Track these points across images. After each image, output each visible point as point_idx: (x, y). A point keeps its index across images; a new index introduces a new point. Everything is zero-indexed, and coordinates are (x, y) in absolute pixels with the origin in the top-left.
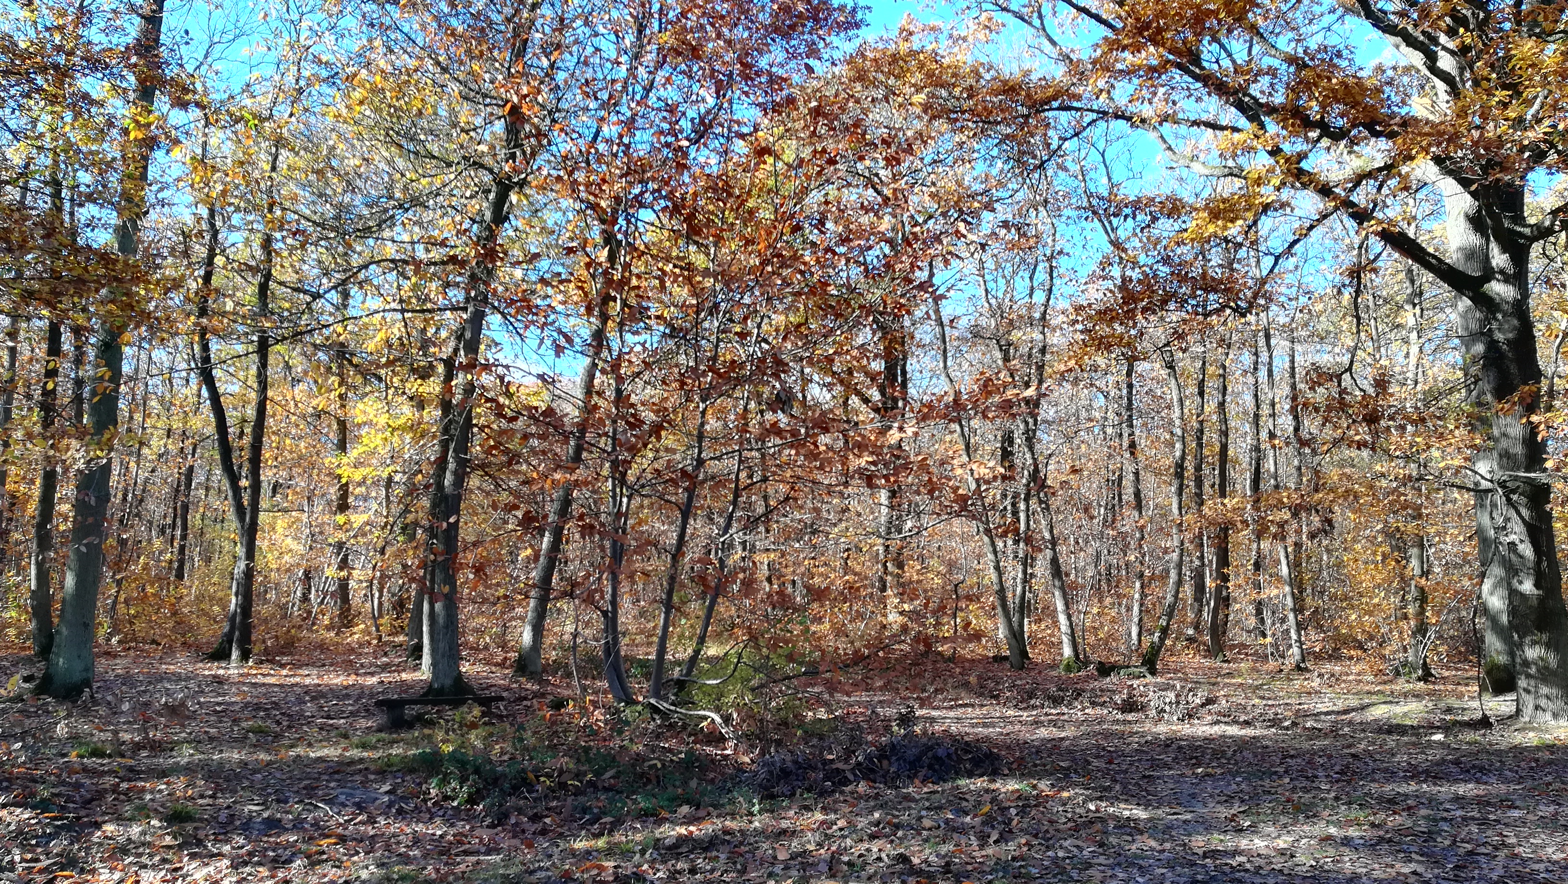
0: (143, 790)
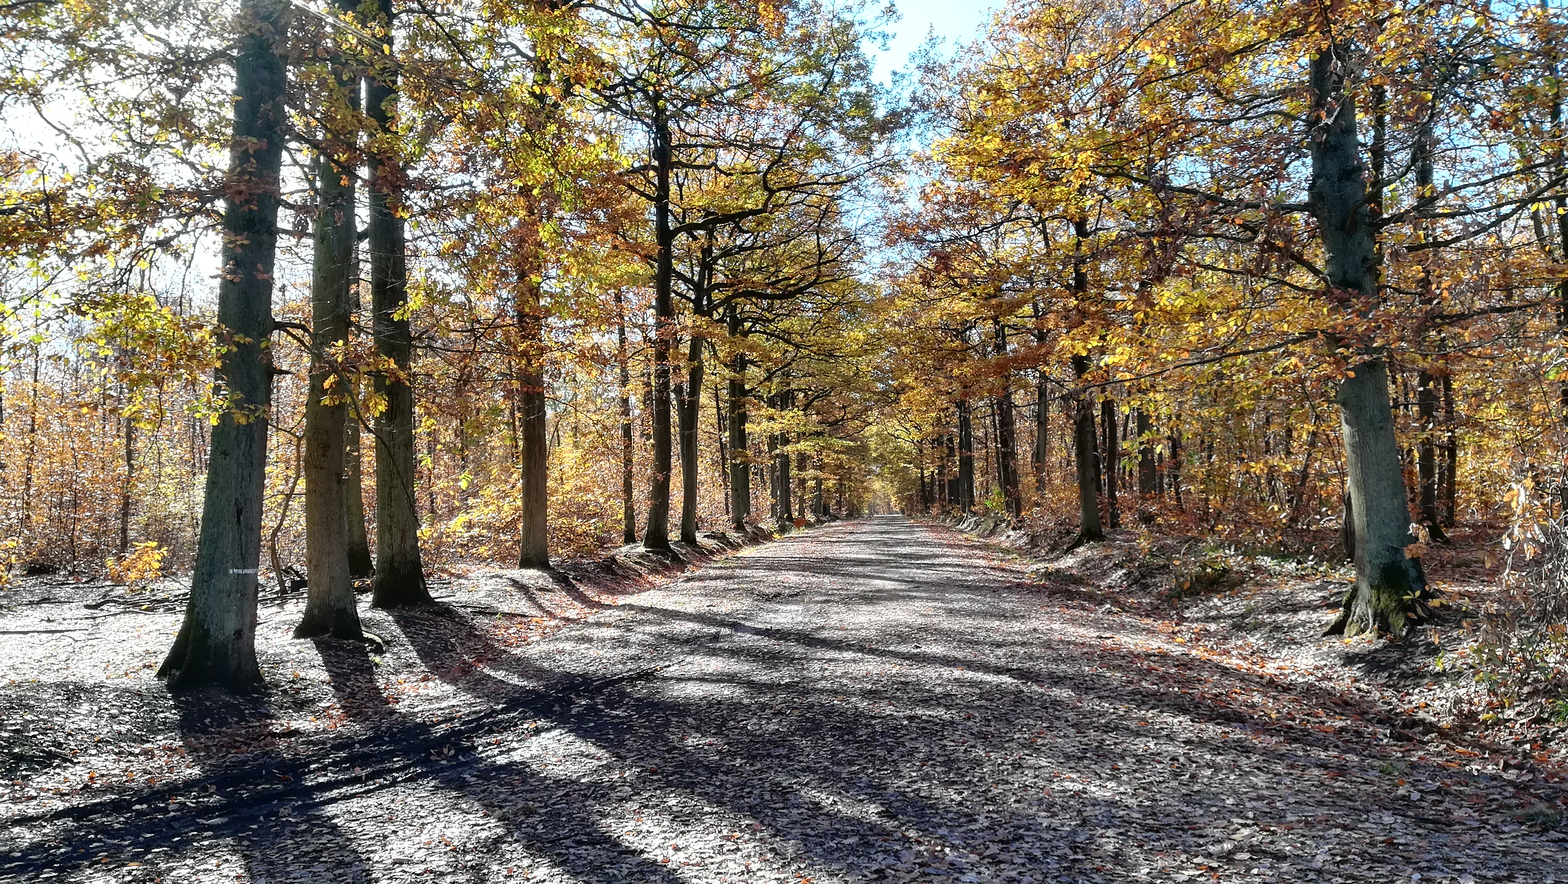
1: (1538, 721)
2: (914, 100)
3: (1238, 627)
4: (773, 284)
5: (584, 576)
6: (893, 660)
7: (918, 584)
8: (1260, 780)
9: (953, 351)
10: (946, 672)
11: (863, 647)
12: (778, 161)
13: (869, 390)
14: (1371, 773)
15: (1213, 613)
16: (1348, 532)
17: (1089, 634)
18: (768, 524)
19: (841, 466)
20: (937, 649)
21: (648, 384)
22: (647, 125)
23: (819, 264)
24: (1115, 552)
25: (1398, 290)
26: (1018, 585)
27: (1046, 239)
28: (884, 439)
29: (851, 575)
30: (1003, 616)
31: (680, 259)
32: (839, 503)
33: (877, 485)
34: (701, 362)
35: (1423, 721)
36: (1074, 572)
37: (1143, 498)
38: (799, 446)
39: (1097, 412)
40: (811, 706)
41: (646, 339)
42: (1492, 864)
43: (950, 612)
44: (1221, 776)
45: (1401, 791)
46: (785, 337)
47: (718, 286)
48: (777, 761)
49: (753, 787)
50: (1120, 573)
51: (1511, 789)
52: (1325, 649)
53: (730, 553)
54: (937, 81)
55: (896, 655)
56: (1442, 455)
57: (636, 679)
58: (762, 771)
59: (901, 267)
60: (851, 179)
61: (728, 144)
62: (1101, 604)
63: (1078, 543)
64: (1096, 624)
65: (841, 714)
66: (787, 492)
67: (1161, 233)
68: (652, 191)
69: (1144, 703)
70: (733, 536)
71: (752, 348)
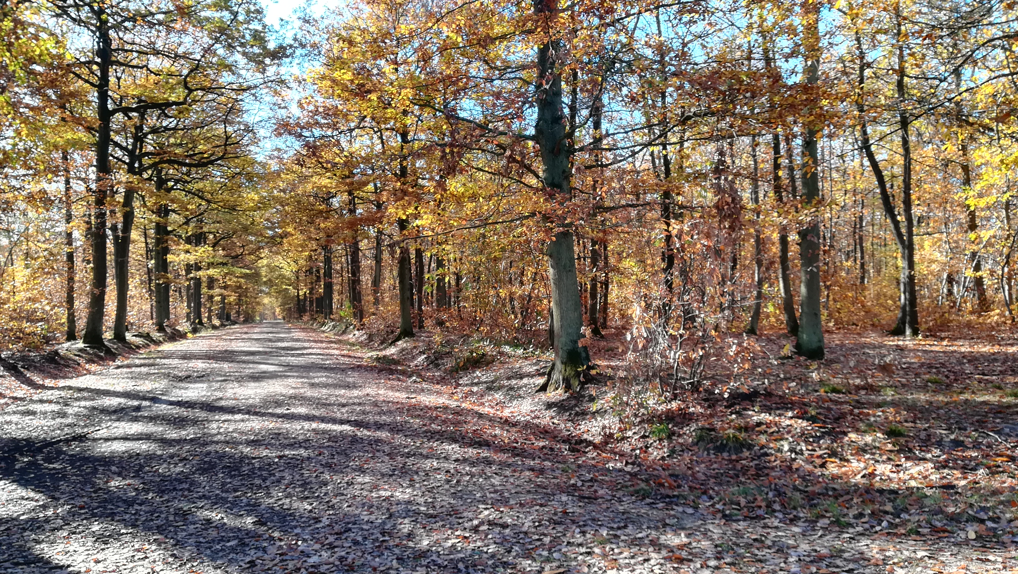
0: (868, 414)
1: (644, 437)
2: (295, 39)
3: (489, 389)
4: (191, 156)
5: (31, 365)
6: (271, 419)
7: (291, 367)
8: (496, 481)
9: (321, 212)
10: (307, 425)
11: (251, 411)
12: (196, 68)
13: (261, 235)
14: (557, 472)
15: (476, 381)
16: (551, 331)
17: (401, 396)
18: (184, 326)
19: (240, 287)
20: (302, 410)
21: (88, 223)
22: (92, 31)
23: (226, 145)
24: (421, 344)
25: (581, 192)
26: (359, 366)
27: (383, 143)
28: (272, 269)
29: (244, 362)
30: (348, 386)
31: (117, 132)
32: (238, 313)
33: (266, 300)
34: (132, 208)
35: (586, 440)
36: (395, 357)
37: (439, 311)
38: (208, 272)
39: (413, 256)
40: (209, 453)
41: (89, 190)
42: (616, 520)
43: (313, 385)
44: (474, 480)
45: (572, 482)
46: (199, 194)
47: (147, 154)
48: (180, 493)
49: (161, 512)
50: (423, 357)
51: (628, 476)
52: (536, 400)
53: (153, 348)
54: (312, 29)
55: (273, 415)
56: (601, 287)
57: (71, 441)
58: (168, 501)
59: (286, 152)
60: (249, 88)
61: (157, 53)
62: (410, 376)
63: (398, 339)
64: (407, 389)
65: (230, 457)
66: (198, 305)
67: (451, 145)
68: (95, 80)
69: (432, 438)
70: (156, 335)
71: (173, 201)
